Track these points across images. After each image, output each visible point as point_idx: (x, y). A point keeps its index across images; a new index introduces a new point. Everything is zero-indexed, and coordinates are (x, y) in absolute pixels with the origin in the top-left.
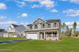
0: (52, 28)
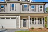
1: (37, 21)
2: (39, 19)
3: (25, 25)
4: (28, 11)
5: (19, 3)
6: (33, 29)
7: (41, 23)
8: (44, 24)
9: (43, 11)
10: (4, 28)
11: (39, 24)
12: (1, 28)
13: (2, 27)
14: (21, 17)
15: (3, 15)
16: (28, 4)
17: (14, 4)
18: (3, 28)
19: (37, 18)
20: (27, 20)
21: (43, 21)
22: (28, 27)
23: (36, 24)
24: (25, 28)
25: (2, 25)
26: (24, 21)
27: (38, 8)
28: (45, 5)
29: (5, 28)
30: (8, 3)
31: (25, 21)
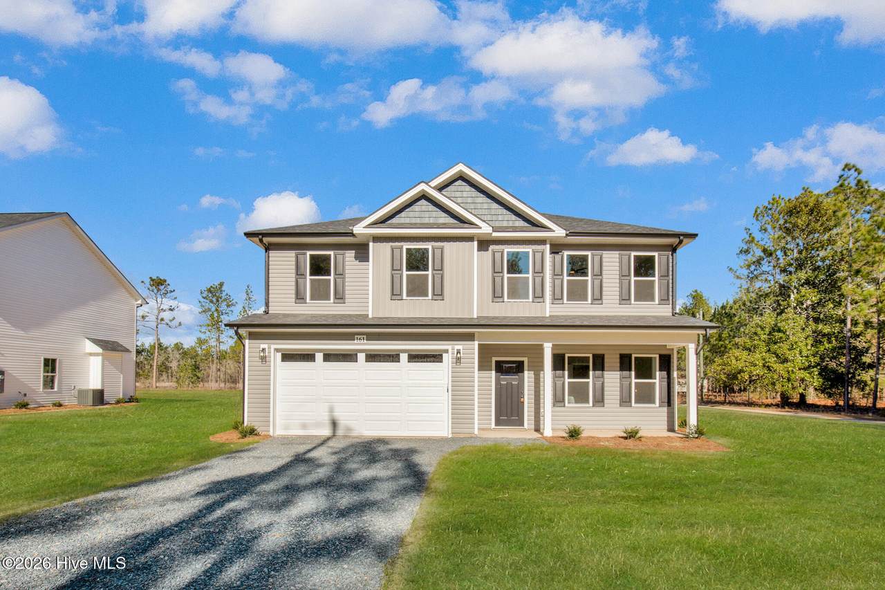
0: (611, 308)
1: (612, 379)
2: (625, 362)
3: (508, 410)
4: (539, 296)
5: (469, 239)
6: (574, 434)
7: (645, 396)
8: (669, 403)
9: (664, 300)
10: (349, 429)
11: (625, 401)
12: (326, 432)
13: (334, 424)
14: (482, 348)
15: (350, 337)
16: (542, 242)
17: (428, 246)
18: (340, 432)
19: (612, 360)
20: (528, 376)
21: (658, 379)
22: (537, 430)
23: (600, 401)
24: (509, 434)
25: (331, 410)
26: (506, 379)
27: (624, 276)
28: (674, 249)
29: (354, 434)
30: (378, 239)
31: (513, 379)
